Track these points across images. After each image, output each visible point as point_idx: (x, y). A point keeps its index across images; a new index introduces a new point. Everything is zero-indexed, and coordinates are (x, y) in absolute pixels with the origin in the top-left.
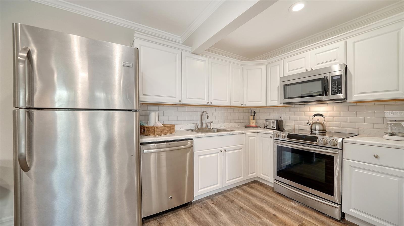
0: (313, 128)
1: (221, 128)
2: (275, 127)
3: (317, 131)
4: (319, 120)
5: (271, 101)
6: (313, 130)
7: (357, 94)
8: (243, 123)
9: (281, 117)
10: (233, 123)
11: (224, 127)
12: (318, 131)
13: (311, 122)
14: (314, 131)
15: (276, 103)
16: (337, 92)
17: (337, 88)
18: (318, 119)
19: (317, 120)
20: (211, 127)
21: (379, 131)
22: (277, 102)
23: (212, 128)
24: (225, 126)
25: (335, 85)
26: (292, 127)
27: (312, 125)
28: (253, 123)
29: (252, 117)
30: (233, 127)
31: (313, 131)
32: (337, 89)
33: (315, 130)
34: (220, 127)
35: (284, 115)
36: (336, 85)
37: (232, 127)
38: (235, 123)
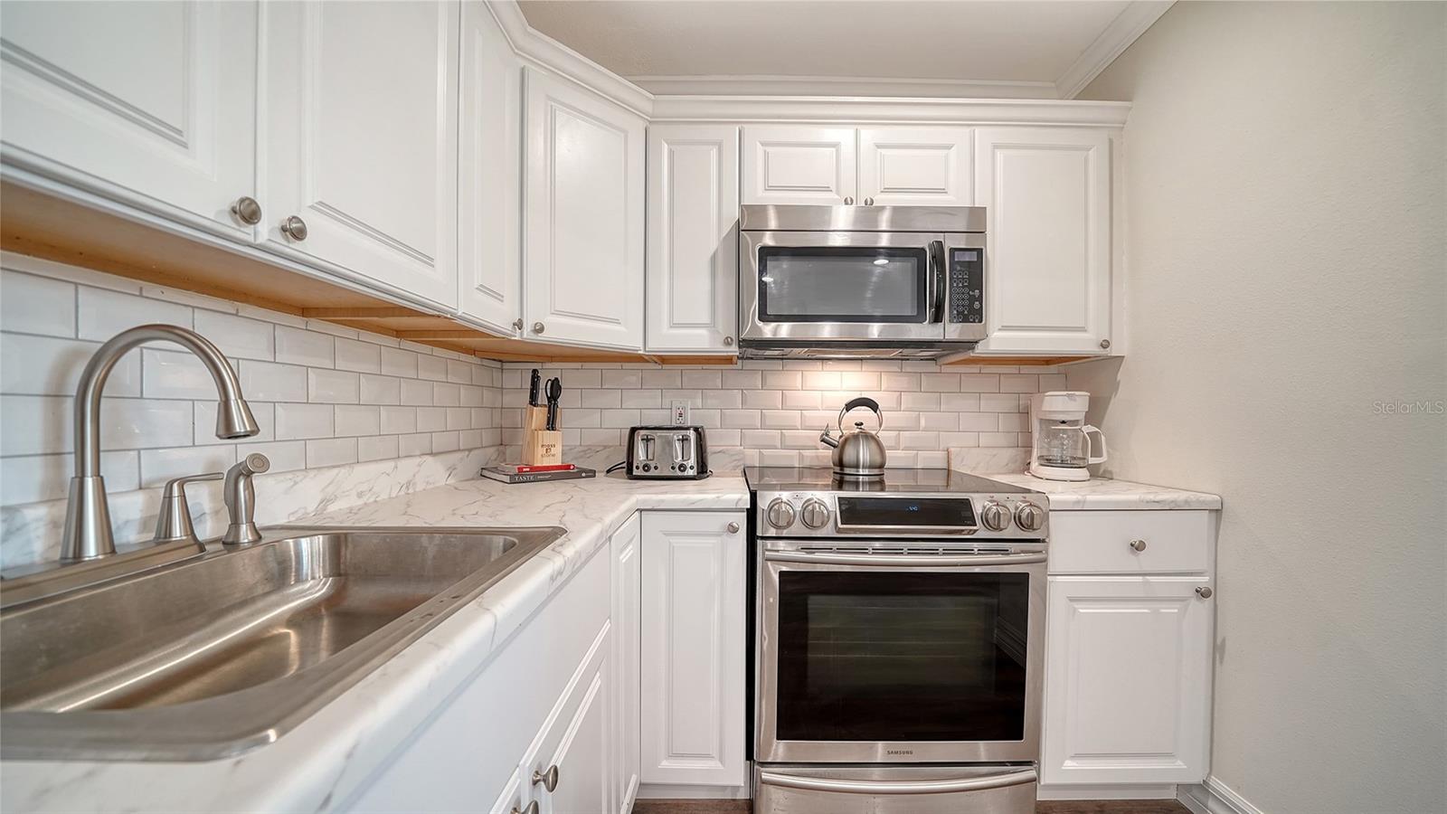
0: (849, 456)
1: (332, 508)
2: (692, 468)
3: (861, 472)
4: (862, 424)
5: (674, 326)
6: (850, 467)
7: (1000, 330)
8: (470, 450)
9: (681, 415)
10: (418, 460)
11: (360, 495)
12: (867, 472)
13: (835, 435)
14: (852, 471)
15: (701, 340)
16: (966, 312)
17: (966, 297)
18: (858, 422)
19: (856, 424)
20: (235, 523)
21: (995, 455)
22: (704, 332)
23: (245, 535)
24: (365, 487)
25: (961, 285)
26: (737, 457)
27: (841, 447)
28: (550, 449)
29: (540, 414)
30: (419, 488)
31: (847, 471)
32: (967, 302)
33: (857, 466)
34: (325, 502)
35: (699, 403)
36: (963, 287)
37: (411, 491)
38: (429, 459)
